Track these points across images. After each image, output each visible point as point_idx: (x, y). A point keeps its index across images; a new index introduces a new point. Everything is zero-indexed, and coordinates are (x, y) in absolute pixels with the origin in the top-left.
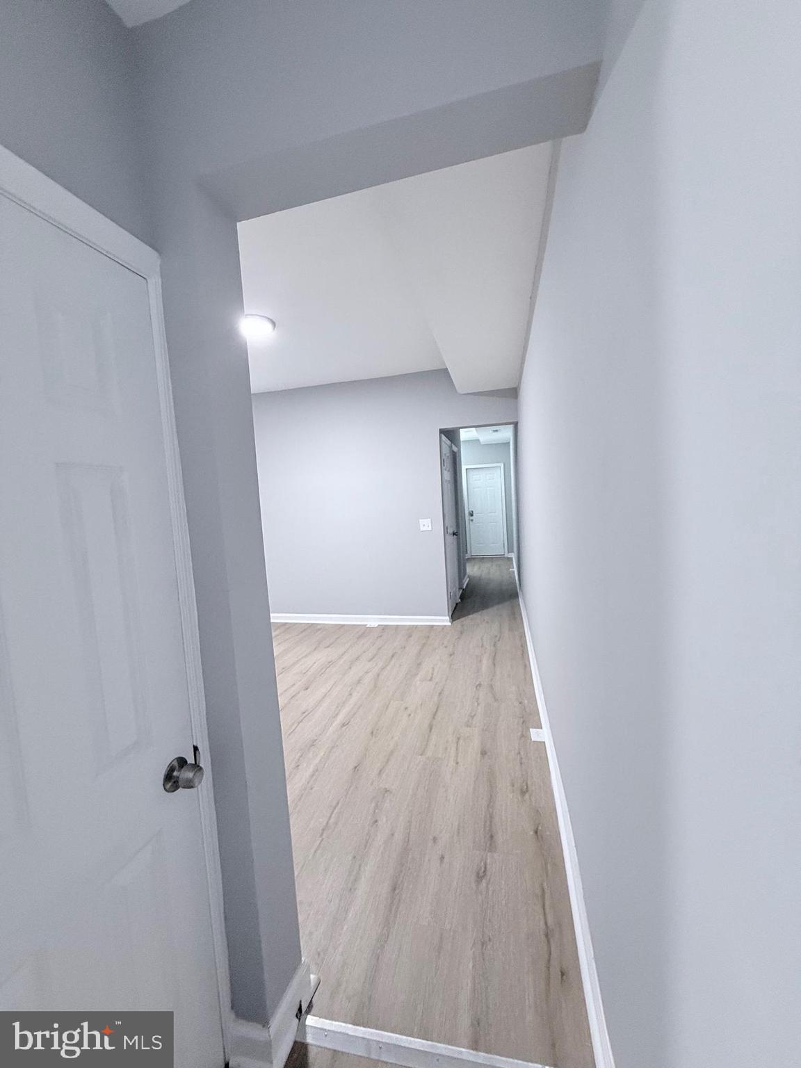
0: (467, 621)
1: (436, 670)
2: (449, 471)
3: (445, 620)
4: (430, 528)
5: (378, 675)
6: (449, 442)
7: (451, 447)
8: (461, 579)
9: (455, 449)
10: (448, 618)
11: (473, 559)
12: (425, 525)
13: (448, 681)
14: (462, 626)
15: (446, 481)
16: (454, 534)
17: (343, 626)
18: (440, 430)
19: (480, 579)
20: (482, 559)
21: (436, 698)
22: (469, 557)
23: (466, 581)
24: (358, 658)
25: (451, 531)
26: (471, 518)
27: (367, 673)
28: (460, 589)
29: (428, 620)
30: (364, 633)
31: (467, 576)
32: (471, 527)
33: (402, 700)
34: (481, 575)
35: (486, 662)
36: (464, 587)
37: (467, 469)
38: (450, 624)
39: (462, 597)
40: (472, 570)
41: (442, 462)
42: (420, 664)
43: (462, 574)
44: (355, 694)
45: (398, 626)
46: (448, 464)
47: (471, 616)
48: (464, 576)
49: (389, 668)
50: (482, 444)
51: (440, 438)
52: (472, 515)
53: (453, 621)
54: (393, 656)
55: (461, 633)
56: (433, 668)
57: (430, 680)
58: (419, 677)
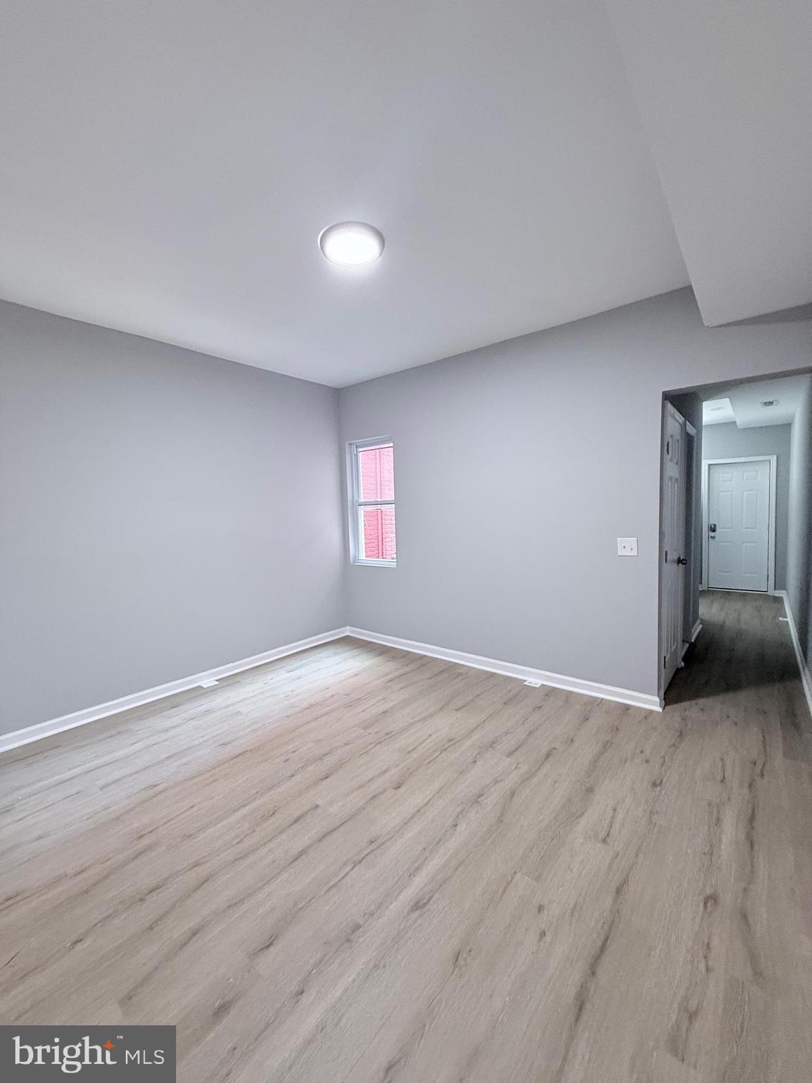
0: (694, 710)
1: (620, 815)
2: (677, 463)
3: (651, 702)
4: (635, 553)
5: (513, 794)
6: (681, 419)
7: (683, 427)
8: (687, 627)
9: (691, 430)
10: (657, 699)
11: (710, 592)
12: (627, 546)
13: (641, 856)
14: (684, 719)
15: (671, 478)
16: (679, 561)
17: (493, 675)
18: (663, 392)
19: (722, 627)
20: (727, 594)
21: (608, 902)
22: (705, 589)
23: (697, 628)
24: (492, 745)
25: (673, 556)
26: (712, 534)
27: (496, 782)
28: (684, 641)
29: (621, 695)
30: (515, 696)
31: (699, 621)
32: (712, 547)
33: (538, 879)
34: (724, 622)
35: (731, 831)
36: (693, 641)
37: (710, 465)
38: (660, 710)
39: (688, 658)
40: (709, 611)
41: (665, 448)
42: (590, 790)
43: (691, 618)
44: (462, 827)
45: (571, 692)
46: (677, 451)
47: (702, 701)
48: (694, 623)
49: (535, 780)
50: (739, 427)
51: (664, 406)
52: (714, 530)
53: (666, 704)
54: (548, 756)
55: (681, 735)
56: (615, 810)
57: (604, 841)
58: (583, 824)
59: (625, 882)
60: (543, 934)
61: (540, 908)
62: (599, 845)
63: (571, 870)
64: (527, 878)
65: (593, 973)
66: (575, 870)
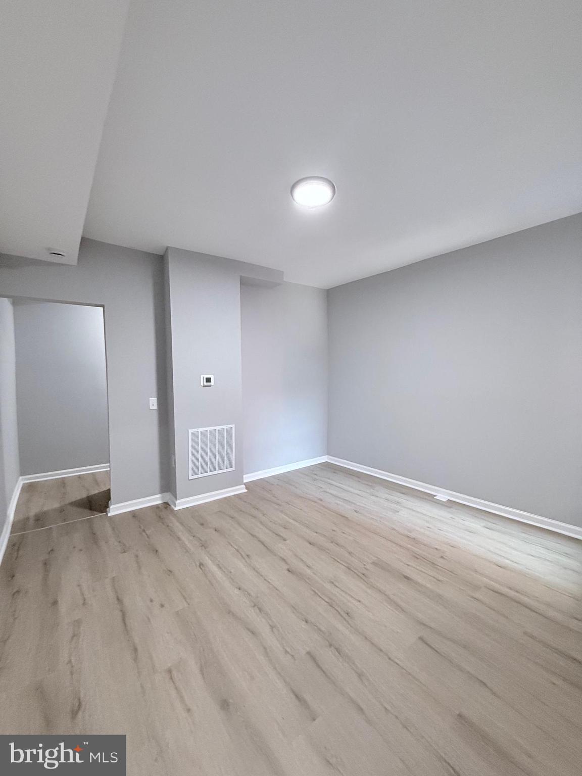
56: (189, 710)
57: (170, 671)
58: (193, 666)
59: (136, 659)
60: (151, 601)
61: (162, 606)
62: (169, 665)
63: (168, 633)
64: (181, 608)
65: (121, 611)
66: (166, 635)
